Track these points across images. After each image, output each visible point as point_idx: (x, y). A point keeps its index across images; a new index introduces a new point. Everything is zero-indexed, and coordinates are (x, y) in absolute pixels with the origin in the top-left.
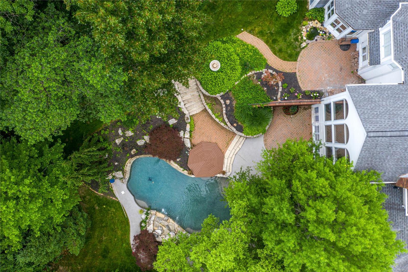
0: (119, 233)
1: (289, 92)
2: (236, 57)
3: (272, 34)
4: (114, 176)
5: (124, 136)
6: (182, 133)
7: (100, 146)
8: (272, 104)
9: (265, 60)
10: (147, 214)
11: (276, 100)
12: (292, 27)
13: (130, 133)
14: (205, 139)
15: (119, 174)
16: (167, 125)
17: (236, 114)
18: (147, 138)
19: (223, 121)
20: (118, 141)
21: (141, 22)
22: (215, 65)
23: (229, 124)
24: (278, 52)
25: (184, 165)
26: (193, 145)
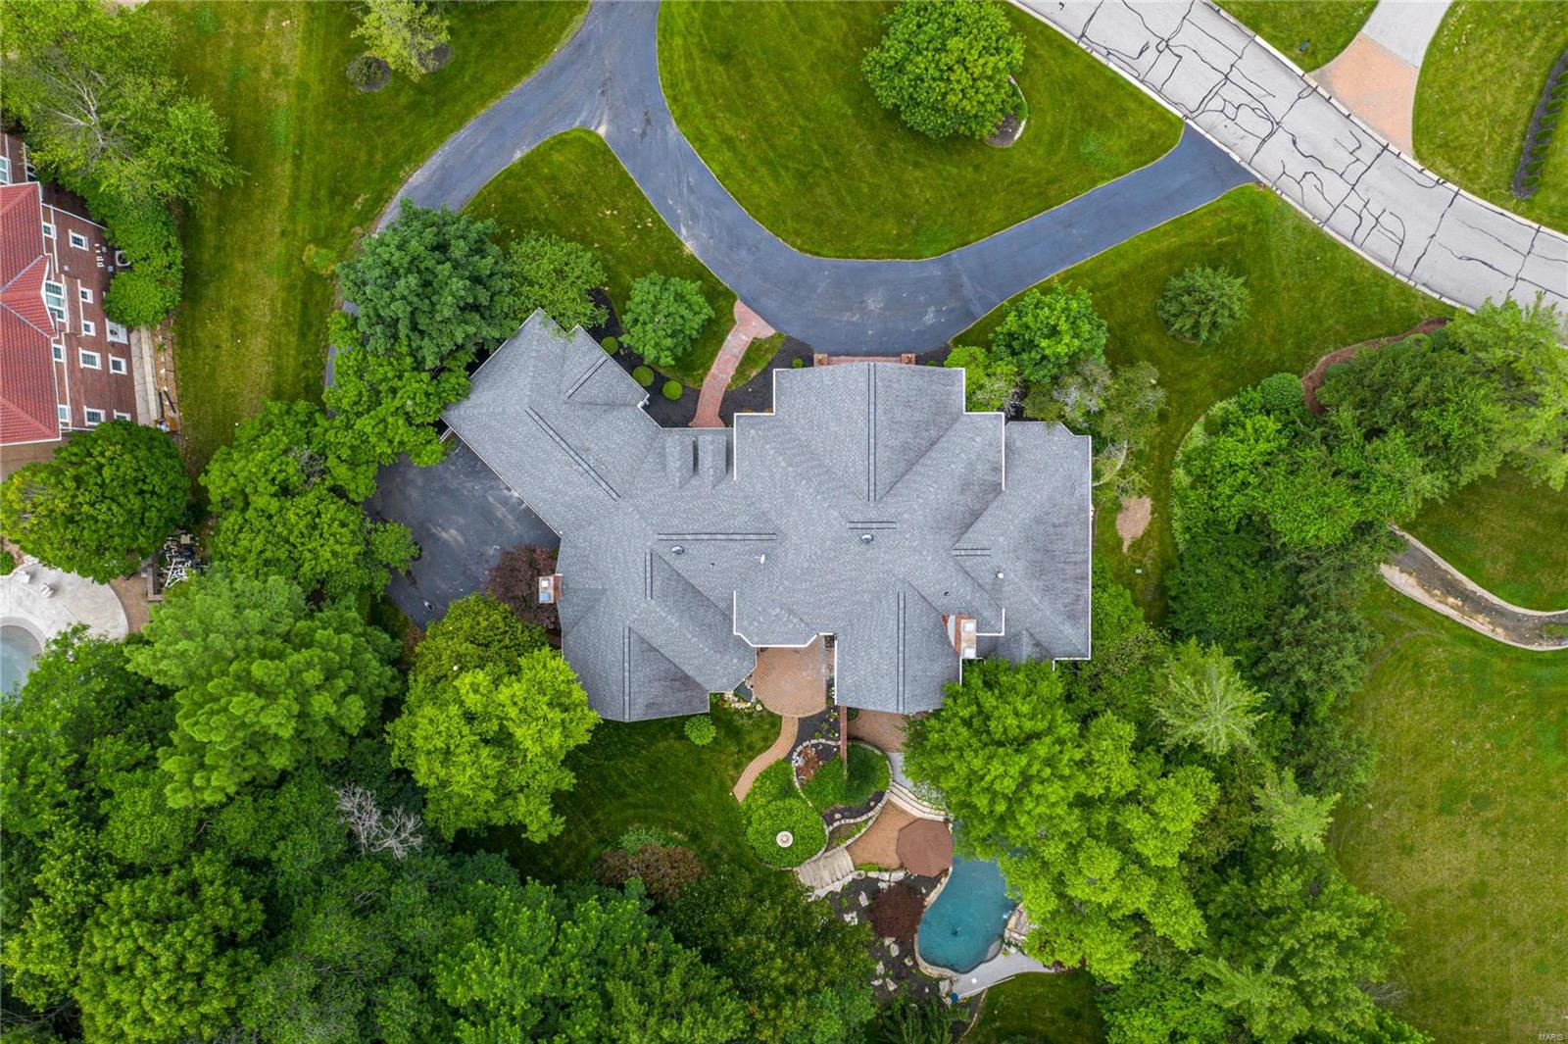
0: (1040, 990)
1: (828, 731)
2: (772, 807)
3: (740, 751)
4: (947, 995)
5: (884, 977)
6: (882, 885)
7: (898, 1017)
8: (844, 754)
9: (778, 763)
10: (1009, 944)
11: (838, 747)
12: (731, 721)
13: (880, 968)
14: (893, 847)
15: (944, 986)
16: (869, 910)
17: (856, 804)
18: (888, 941)
19: (866, 821)
20: (892, 987)
21: (782, 980)
22: (784, 839)
23: (870, 814)
24: (767, 743)
25: (933, 882)
26: (902, 867)
